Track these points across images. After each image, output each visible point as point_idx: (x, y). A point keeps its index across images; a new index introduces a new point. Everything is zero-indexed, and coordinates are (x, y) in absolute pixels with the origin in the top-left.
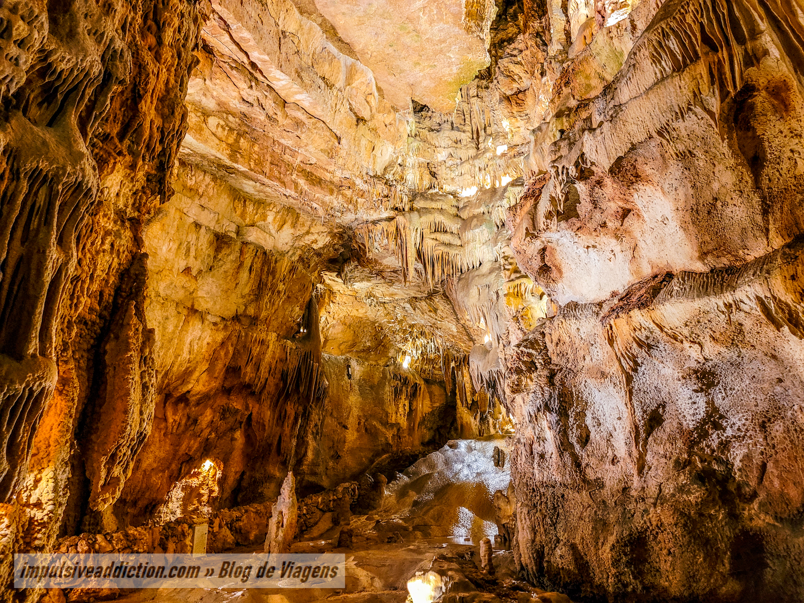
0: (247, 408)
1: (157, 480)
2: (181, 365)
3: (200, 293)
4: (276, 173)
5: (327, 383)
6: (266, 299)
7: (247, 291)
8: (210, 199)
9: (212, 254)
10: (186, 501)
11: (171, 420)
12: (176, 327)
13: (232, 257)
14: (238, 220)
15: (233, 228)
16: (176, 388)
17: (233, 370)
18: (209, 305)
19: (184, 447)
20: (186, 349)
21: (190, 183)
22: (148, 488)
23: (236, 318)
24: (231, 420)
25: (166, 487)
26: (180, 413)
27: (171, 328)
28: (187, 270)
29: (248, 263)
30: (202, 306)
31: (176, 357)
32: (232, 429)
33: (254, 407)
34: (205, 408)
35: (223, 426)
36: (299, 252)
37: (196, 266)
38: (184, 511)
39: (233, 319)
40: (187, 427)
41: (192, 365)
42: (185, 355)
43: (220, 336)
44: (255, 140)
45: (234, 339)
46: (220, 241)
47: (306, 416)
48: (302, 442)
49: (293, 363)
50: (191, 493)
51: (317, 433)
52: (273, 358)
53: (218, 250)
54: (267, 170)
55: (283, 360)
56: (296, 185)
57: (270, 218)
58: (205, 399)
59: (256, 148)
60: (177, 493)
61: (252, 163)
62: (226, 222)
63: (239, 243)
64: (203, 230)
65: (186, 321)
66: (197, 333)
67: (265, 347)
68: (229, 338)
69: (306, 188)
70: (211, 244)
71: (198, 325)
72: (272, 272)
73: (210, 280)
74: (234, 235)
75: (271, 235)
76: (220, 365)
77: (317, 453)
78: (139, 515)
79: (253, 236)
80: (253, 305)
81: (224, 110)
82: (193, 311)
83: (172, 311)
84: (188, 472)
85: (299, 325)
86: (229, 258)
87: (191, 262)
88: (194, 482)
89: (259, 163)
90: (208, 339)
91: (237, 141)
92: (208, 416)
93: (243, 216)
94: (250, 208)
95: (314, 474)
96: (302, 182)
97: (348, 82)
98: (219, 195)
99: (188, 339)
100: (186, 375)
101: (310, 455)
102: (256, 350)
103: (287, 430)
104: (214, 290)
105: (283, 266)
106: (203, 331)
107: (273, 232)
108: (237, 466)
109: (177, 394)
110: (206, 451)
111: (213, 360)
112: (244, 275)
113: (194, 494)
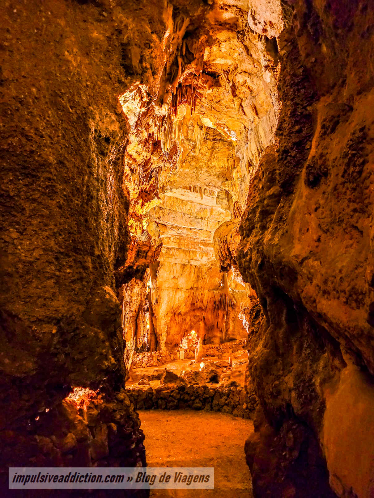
0: (202, 314)
1: (176, 337)
2: (176, 305)
3: (179, 283)
4: (193, 247)
5: (235, 302)
6: (200, 281)
7: (194, 279)
8: (177, 256)
9: (182, 270)
10: (188, 343)
11: (177, 320)
12: (173, 295)
13: (188, 270)
14: (188, 258)
15: (187, 261)
16: (176, 311)
17: (193, 304)
18: (182, 286)
19: (183, 327)
20: (177, 300)
21: (171, 253)
22: (174, 340)
23: (191, 288)
24: (198, 319)
25: (180, 339)
26: (180, 318)
27: (171, 295)
28: (174, 277)
29: (193, 271)
30: (180, 287)
31: (174, 303)
32: (199, 321)
33: (205, 314)
34: (187, 316)
35: (195, 320)
36: (211, 263)
37: (176, 275)
38: (188, 346)
39: (190, 289)
40: (183, 322)
41: (180, 305)
42: (177, 302)
43: (187, 295)
44: (184, 240)
45: (192, 295)
46: (184, 266)
47: (228, 314)
48: (227, 323)
49: (217, 298)
50: (190, 341)
51: (234, 320)
52: (208, 298)
53: (183, 268)
54: (190, 247)
55: (213, 298)
56: (200, 248)
57: (198, 256)
58: (186, 314)
59: (186, 241)
60: (185, 341)
61: (185, 246)
62: (184, 260)
63: (189, 265)
64: (177, 264)
65: (176, 292)
66: (180, 295)
67: (203, 296)
68: (190, 295)
69: (204, 248)
70: (181, 267)
71: (180, 292)
72: (201, 272)
73: (182, 278)
74: (187, 263)
75: (199, 261)
76: (188, 303)
77: (234, 328)
78: (173, 347)
79: (192, 263)
80: (196, 284)
81: (173, 236)
82: (178, 289)
83: (171, 290)
84: (187, 335)
85: (220, 283)
86: (187, 270)
87: (175, 275)
88: (190, 338)
89: (187, 245)
90: (184, 296)
91: (180, 241)
92: (188, 319)
93: (189, 256)
94: (191, 254)
95: (233, 335)
96: (202, 247)
97: (211, 214)
98: (180, 254)
99: (177, 297)
100: (178, 308)
101: (231, 328)
102: (199, 298)
103: (220, 320)
104: (183, 281)
105: (204, 270)
106: (181, 294)
107: (200, 259)
108: (202, 333)
109: (177, 313)
110: (191, 328)
111: (186, 302)
112: (192, 274)
113: (191, 341)
